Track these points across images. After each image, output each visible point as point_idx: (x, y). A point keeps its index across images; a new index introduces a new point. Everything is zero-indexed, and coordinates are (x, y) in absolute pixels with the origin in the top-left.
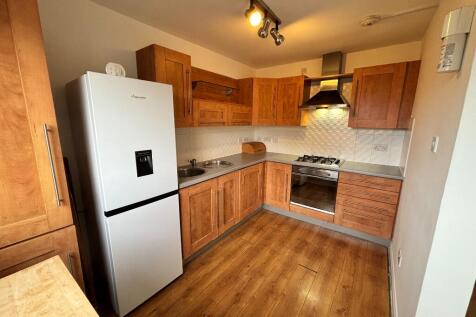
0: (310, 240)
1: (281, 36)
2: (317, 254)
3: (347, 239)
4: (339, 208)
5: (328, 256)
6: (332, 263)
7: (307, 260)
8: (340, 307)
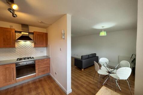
0: (31, 86)
1: (16, 15)
2: (37, 88)
3: (41, 79)
4: (37, 71)
5: (40, 86)
6: (42, 86)
7: (35, 92)
8: (52, 93)
